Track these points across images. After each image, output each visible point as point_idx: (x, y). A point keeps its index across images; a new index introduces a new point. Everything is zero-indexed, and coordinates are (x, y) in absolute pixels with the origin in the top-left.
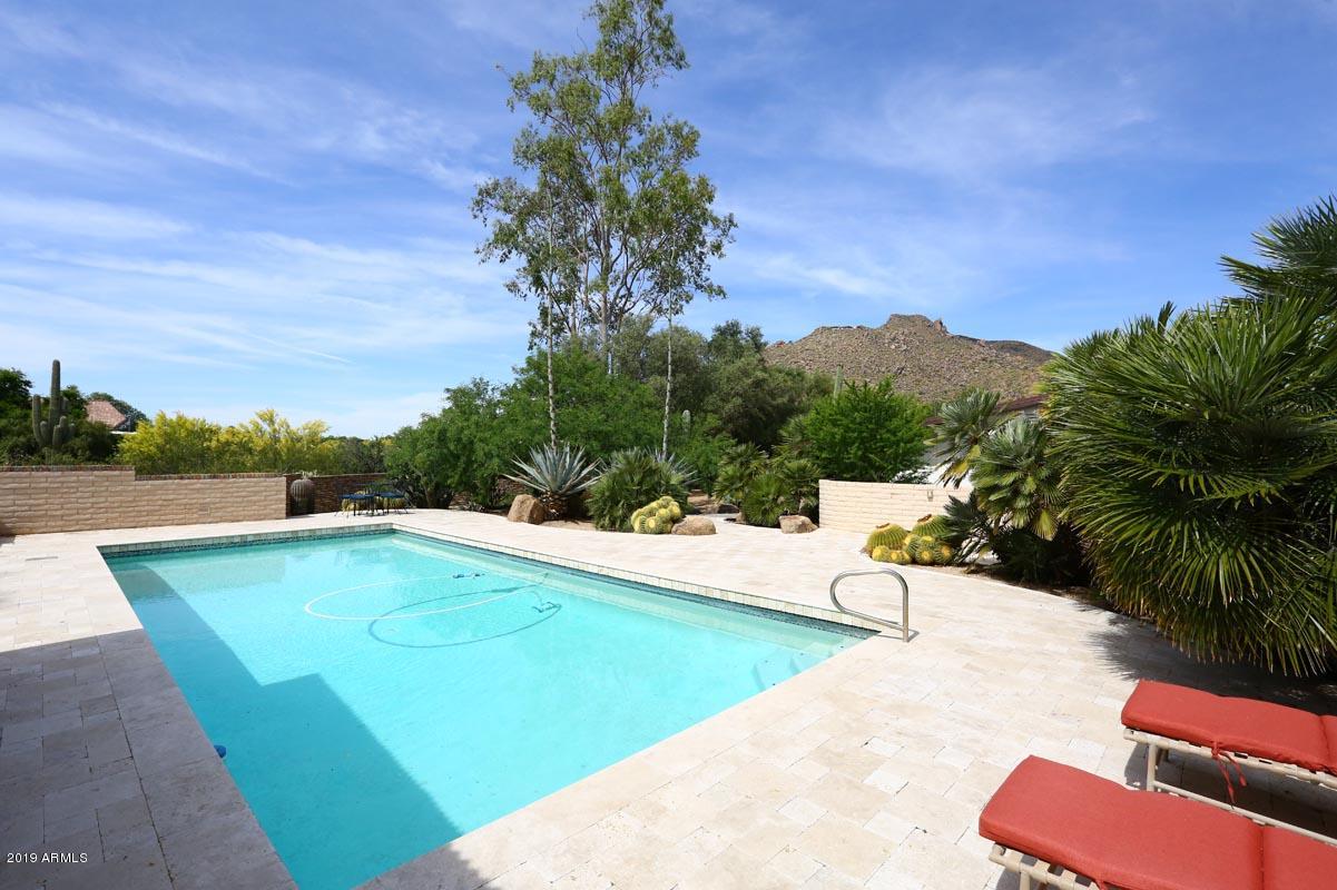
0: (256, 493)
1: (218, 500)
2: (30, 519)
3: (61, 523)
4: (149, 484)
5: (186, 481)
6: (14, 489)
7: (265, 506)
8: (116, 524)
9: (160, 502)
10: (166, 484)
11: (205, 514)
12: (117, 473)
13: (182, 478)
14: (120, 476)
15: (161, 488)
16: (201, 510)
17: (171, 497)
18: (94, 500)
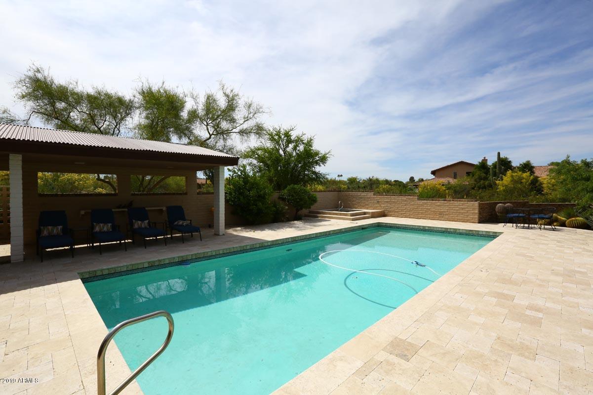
0: (463, 209)
1: (446, 211)
2: (390, 211)
3: (397, 214)
4: (421, 202)
5: (434, 202)
6: (387, 201)
7: (468, 215)
8: (412, 216)
9: (425, 210)
10: (427, 203)
11: (441, 216)
12: (412, 197)
13: (433, 200)
14: (413, 198)
15: (426, 203)
16: (440, 214)
17: (429, 208)
18: (406, 207)
